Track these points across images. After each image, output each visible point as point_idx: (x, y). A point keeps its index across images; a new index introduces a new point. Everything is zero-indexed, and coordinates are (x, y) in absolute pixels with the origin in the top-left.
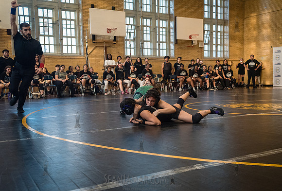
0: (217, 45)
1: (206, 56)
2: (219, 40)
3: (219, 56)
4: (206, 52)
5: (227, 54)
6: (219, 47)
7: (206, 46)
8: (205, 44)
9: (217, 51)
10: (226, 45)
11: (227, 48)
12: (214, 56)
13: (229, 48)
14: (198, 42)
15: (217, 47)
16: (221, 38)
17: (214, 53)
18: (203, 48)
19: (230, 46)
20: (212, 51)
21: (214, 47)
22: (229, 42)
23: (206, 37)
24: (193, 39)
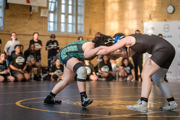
0: (67, 15)
1: (51, 29)
2: (70, 7)
3: (70, 30)
4: (51, 24)
5: (81, 28)
6: (70, 17)
7: (52, 15)
8: (50, 12)
9: (66, 23)
10: (81, 16)
11: (81, 20)
12: (63, 30)
13: (85, 21)
14: (40, 8)
15: (67, 18)
16: (72, 5)
17: (63, 25)
18: (46, 19)
19: (86, 17)
20: (59, 23)
21: (63, 17)
22: (85, 12)
23: (52, 2)
24: (32, 4)
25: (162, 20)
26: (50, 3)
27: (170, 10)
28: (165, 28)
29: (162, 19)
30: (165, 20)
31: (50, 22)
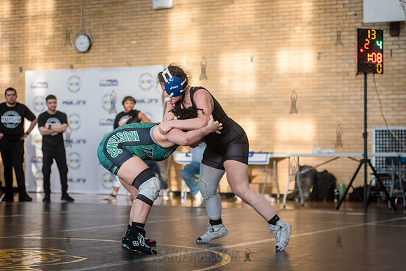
25: (63, 67)
27: (82, 44)
28: (71, 84)
29: (64, 63)
30: (72, 67)
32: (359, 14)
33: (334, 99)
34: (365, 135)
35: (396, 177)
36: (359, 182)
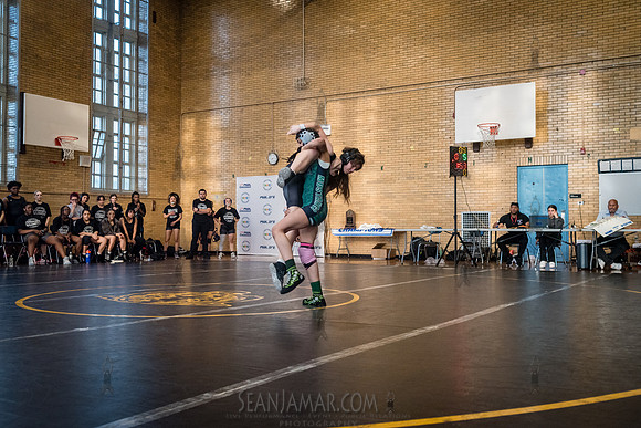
0: (121, 164)
1: (97, 186)
2: (127, 153)
3: (127, 188)
4: (97, 178)
5: (143, 186)
6: (127, 168)
7: (98, 164)
8: (95, 160)
9: (121, 176)
10: (143, 166)
11: (143, 173)
12: (115, 187)
13: (149, 174)
14: (77, 153)
15: (120, 168)
16: (130, 150)
17: (115, 180)
18: (89, 169)
19: (150, 168)
20: (109, 176)
21: (115, 167)
22: (149, 160)
23: (97, 145)
24: (63, 147)
25: (261, 174)
26: (94, 147)
27: (272, 159)
28: (265, 186)
29: (261, 172)
30: (266, 174)
31: (94, 174)
32: (452, 138)
33: (436, 194)
34: (455, 217)
35: (477, 244)
36: (451, 248)
